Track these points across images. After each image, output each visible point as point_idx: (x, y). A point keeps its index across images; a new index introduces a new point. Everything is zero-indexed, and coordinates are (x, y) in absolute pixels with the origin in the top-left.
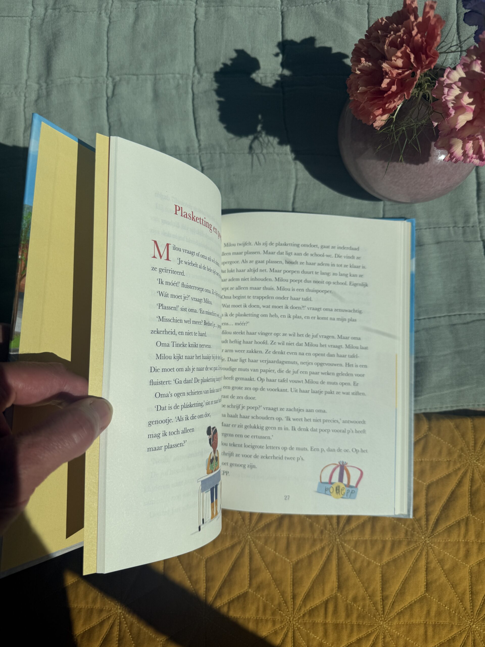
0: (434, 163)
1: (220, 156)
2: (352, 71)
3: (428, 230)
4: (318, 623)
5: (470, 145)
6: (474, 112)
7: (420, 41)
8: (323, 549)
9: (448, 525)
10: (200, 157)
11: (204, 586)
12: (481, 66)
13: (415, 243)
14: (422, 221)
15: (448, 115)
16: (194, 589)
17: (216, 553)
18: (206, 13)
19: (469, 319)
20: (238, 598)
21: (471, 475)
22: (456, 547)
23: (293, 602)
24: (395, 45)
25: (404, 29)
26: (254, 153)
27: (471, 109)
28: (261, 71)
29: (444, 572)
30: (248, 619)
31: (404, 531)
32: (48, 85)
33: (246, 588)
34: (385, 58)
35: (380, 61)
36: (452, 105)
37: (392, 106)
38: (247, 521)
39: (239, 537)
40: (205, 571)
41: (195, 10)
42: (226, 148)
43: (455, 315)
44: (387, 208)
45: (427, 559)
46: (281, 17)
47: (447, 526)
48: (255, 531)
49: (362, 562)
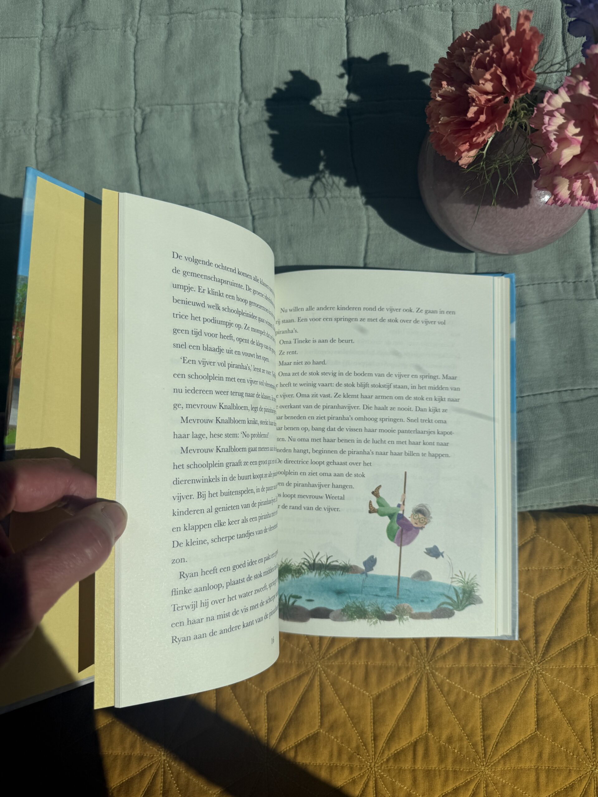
0: (536, 206)
1: (275, 202)
2: (432, 97)
3: (531, 287)
4: (405, 770)
5: (578, 184)
6: (582, 144)
7: (513, 60)
8: (409, 679)
9: (562, 647)
10: (250, 204)
11: (265, 726)
12: (589, 88)
13: (515, 302)
14: (524, 276)
15: (550, 149)
16: (254, 731)
17: (279, 686)
18: (255, 26)
19: (583, 394)
20: (307, 740)
21: (590, 586)
22: (573, 674)
23: (374, 744)
24: (483, 66)
25: (493, 45)
26: (316, 197)
27: (578, 141)
28: (323, 96)
29: (559, 705)
30: (319, 765)
31: (508, 655)
32: (63, 120)
33: (317, 728)
34: (471, 81)
35: (465, 84)
36: (555, 137)
37: (481, 139)
38: (316, 647)
39: (307, 666)
40: (266, 708)
41: (241, 24)
42: (281, 192)
43: (566, 391)
44: (480, 261)
45: (538, 689)
46: (345, 29)
47: (561, 649)
48: (326, 658)
49: (458, 694)
